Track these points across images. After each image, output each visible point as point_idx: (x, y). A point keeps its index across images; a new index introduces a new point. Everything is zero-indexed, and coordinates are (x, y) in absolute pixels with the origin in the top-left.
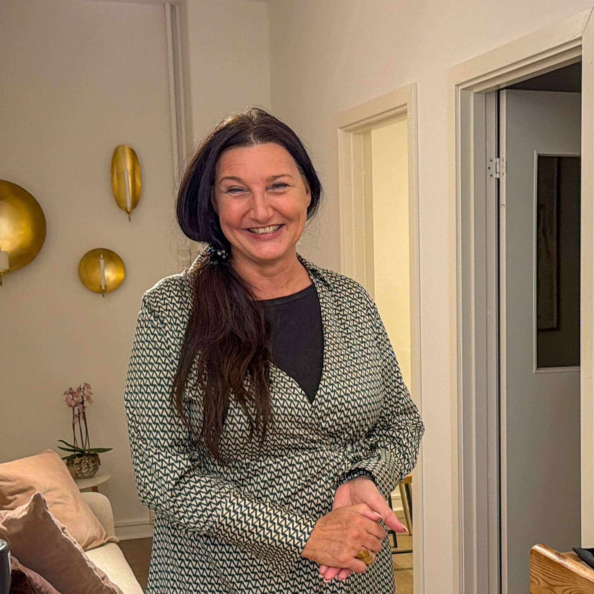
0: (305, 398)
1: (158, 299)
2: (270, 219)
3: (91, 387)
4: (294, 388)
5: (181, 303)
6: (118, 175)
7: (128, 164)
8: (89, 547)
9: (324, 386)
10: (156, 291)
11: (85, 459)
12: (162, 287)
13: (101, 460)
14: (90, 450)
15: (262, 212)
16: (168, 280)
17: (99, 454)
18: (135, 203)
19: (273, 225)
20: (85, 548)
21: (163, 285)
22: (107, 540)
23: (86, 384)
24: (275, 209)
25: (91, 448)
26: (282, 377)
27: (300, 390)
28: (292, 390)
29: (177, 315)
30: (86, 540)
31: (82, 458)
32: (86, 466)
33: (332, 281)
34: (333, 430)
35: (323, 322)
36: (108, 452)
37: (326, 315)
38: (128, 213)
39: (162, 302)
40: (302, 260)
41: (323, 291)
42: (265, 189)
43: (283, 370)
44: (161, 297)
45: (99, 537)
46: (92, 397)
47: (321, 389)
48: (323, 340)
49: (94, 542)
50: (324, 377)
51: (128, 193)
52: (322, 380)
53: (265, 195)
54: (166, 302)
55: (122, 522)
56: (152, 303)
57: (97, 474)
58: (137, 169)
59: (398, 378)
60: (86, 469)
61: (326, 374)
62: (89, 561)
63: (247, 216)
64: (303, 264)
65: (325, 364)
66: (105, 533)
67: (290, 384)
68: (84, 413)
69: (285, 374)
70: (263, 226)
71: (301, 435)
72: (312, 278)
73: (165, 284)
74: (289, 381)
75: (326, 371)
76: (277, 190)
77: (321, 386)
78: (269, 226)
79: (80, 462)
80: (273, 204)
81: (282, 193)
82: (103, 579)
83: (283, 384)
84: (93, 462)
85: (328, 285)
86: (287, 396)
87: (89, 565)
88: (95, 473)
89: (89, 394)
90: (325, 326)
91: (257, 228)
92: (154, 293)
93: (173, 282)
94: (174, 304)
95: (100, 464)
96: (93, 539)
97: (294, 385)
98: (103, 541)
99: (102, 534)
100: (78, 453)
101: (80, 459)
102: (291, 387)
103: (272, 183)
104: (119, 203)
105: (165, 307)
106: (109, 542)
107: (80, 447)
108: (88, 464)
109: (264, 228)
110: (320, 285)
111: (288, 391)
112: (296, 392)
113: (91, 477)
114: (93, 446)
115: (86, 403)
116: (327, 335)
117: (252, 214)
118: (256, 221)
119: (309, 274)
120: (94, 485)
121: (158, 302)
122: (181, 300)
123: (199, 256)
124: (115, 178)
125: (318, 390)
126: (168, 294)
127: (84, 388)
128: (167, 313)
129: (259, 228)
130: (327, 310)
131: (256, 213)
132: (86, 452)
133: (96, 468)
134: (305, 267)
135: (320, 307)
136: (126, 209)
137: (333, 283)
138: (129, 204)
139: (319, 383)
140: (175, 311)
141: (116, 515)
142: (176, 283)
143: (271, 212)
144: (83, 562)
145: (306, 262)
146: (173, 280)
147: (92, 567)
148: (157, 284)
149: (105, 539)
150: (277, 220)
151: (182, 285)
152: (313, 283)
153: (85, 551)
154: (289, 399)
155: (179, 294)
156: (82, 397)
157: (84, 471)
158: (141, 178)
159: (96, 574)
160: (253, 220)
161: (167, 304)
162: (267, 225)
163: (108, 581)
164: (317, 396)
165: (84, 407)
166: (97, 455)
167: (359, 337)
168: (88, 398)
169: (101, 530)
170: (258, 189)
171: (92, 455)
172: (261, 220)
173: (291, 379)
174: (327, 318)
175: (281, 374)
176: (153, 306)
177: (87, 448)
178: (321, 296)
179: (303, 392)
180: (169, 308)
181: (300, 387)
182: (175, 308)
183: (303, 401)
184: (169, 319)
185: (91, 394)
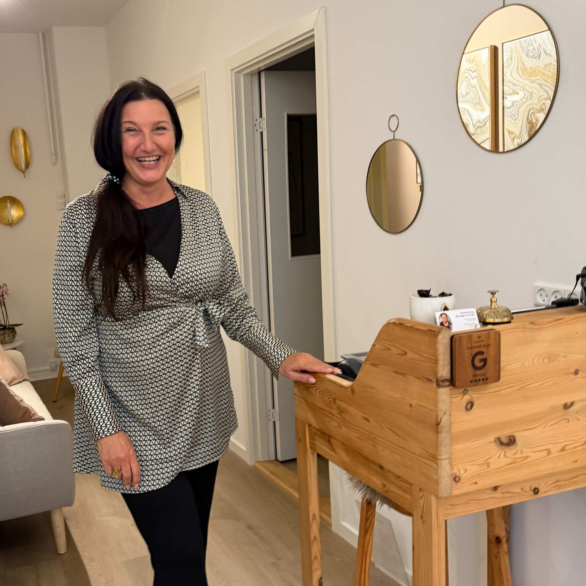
0: (166, 274)
1: (73, 211)
2: (153, 151)
3: (8, 285)
4: (159, 268)
5: (88, 213)
6: (15, 147)
7: (21, 140)
8: (12, 384)
9: (180, 265)
10: (72, 205)
11: (6, 331)
12: (76, 203)
13: (17, 332)
14: (9, 325)
15: (149, 146)
16: (80, 198)
17: (15, 328)
18: (27, 165)
19: (155, 156)
20: (10, 384)
21: (77, 202)
22: (23, 379)
23: (4, 284)
24: (157, 145)
25: (10, 324)
26: (152, 260)
27: (163, 269)
28: (158, 269)
29: (84, 222)
30: (10, 379)
31: (5, 330)
32: (8, 335)
33: (189, 195)
34: (187, 294)
35: (182, 223)
36: (20, 326)
37: (183, 218)
38: (24, 172)
39: (75, 213)
40: (170, 182)
41: (183, 202)
42: (151, 131)
43: (153, 256)
44: (75, 209)
45: (18, 377)
46: (8, 292)
47: (178, 267)
48: (181, 235)
49: (15, 381)
50: (180, 259)
51: (22, 158)
52: (179, 261)
53: (152, 135)
54: (78, 213)
55: (33, 370)
56: (68, 213)
57: (15, 340)
58: (27, 143)
59: (232, 258)
60: (7, 337)
61: (182, 257)
62: (11, 391)
63: (139, 148)
64: (170, 183)
65: (181, 250)
66: (21, 375)
67: (157, 265)
68: (4, 302)
69: (154, 258)
70: (148, 155)
71: (165, 298)
72: (176, 192)
73: (78, 201)
74: (156, 263)
75: (181, 255)
76: (159, 132)
77: (178, 265)
78: (153, 156)
79: (4, 333)
80: (156, 141)
81: (162, 134)
82: (21, 401)
83: (152, 265)
84: (12, 333)
85: (187, 198)
86: (154, 273)
87: (12, 393)
88: (14, 339)
89: (6, 290)
90: (183, 225)
91: (144, 157)
92: (71, 207)
93: (83, 199)
94: (83, 214)
95: (16, 334)
96: (14, 379)
97: (159, 266)
98: (20, 380)
99: (19, 376)
100: (2, 327)
101: (3, 331)
102: (157, 267)
103: (156, 127)
104: (17, 166)
105: (77, 216)
106: (24, 380)
107: (3, 323)
108: (8, 334)
109: (149, 157)
110: (181, 198)
111: (155, 270)
112: (160, 270)
113: (12, 342)
114: (11, 323)
115: (5, 296)
116: (184, 231)
117: (142, 147)
118: (145, 151)
119: (174, 190)
120: (13, 347)
121: (73, 212)
122: (87, 212)
123: (101, 181)
124: (13, 149)
125: (176, 267)
126: (79, 207)
127: (3, 287)
128: (78, 220)
129: (146, 157)
130: (184, 215)
131: (145, 146)
132: (7, 327)
133: (14, 336)
134: (171, 185)
135: (180, 212)
136: (22, 170)
137: (190, 197)
138: (23, 166)
139: (177, 263)
140: (83, 219)
141: (28, 365)
142: (85, 200)
143: (155, 147)
144: (7, 392)
145: (171, 182)
146: (83, 198)
147: (14, 394)
148: (73, 201)
149: (21, 378)
150: (158, 153)
151: (88, 201)
152: (177, 197)
153: (10, 386)
154: (155, 275)
155: (87, 207)
156: (2, 292)
157: (7, 339)
158: (30, 149)
159: (16, 399)
160: (143, 151)
161: (78, 214)
162: (152, 155)
163: (24, 403)
164: (175, 272)
165: (3, 299)
166: (14, 328)
167: (206, 232)
168: (6, 293)
169: (19, 374)
170: (146, 130)
171: (11, 328)
172: (149, 151)
173: (158, 262)
174: (184, 220)
175: (152, 259)
176: (70, 215)
177: (7, 324)
178: (181, 205)
179: (165, 271)
180: (79, 217)
181: (163, 267)
182: (83, 217)
183: (164, 276)
184: (79, 224)
185: (8, 290)
